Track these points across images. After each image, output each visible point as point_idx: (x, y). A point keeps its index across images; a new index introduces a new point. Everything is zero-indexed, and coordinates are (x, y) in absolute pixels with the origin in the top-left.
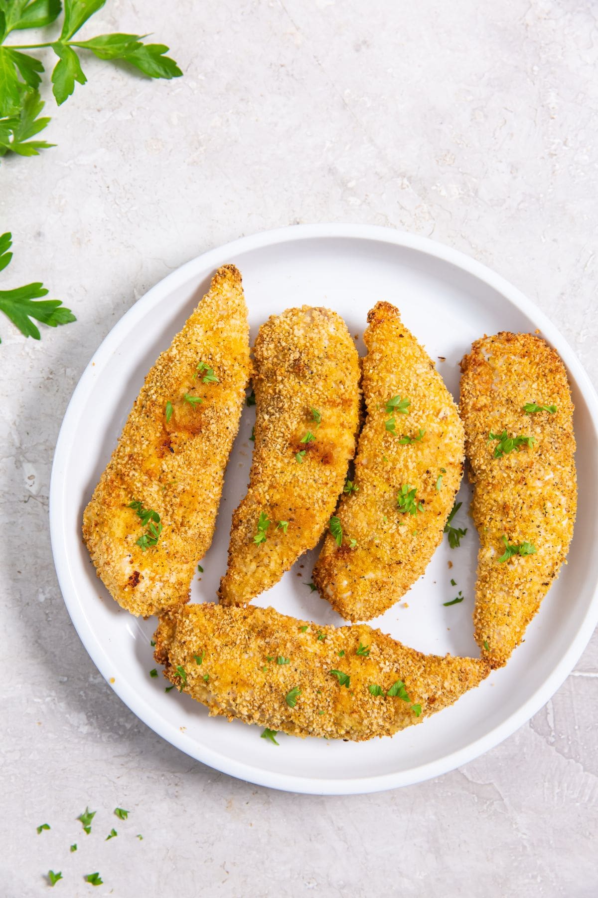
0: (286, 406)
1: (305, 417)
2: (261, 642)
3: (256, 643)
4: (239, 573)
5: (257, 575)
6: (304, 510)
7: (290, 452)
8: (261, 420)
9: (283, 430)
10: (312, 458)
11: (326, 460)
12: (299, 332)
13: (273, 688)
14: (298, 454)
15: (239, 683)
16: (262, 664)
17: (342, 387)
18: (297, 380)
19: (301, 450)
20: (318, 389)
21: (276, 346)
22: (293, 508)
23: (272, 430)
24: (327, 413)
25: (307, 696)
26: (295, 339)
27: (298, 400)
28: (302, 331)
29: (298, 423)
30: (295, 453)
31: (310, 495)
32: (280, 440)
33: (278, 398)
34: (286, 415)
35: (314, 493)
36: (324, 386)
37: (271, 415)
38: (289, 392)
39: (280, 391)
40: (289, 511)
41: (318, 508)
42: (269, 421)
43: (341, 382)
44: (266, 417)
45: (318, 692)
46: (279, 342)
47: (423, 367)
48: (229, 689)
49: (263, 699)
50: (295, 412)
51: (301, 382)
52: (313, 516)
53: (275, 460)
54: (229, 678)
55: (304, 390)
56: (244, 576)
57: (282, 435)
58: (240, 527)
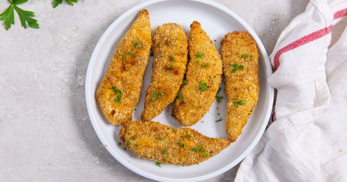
0: (163, 55)
1: (169, 59)
2: (155, 133)
3: (153, 133)
4: (147, 111)
5: (153, 111)
6: (169, 90)
7: (164, 71)
8: (155, 60)
9: (162, 63)
10: (172, 73)
11: (176, 73)
12: (167, 31)
13: (159, 148)
14: (167, 71)
15: (148, 146)
16: (155, 140)
17: (182, 49)
18: (167, 47)
19: (168, 70)
20: (173, 50)
21: (160, 36)
22: (165, 89)
23: (158, 63)
24: (177, 58)
25: (170, 151)
26: (166, 33)
27: (167, 53)
28: (168, 31)
29: (167, 61)
30: (166, 71)
31: (171, 84)
32: (161, 67)
33: (160, 53)
34: (163, 58)
35: (172, 84)
36: (176, 49)
37: (158, 58)
38: (164, 51)
39: (161, 51)
40: (164, 90)
41: (174, 89)
42: (158, 60)
43: (181, 47)
44: (157, 59)
45: (174, 149)
46: (161, 34)
47: (209, 42)
48: (144, 148)
49: (155, 152)
50: (166, 57)
51: (168, 48)
52: (172, 92)
53: (159, 73)
54: (144, 145)
55: (169, 50)
56: (149, 111)
57: (161, 65)
58: (148, 96)
